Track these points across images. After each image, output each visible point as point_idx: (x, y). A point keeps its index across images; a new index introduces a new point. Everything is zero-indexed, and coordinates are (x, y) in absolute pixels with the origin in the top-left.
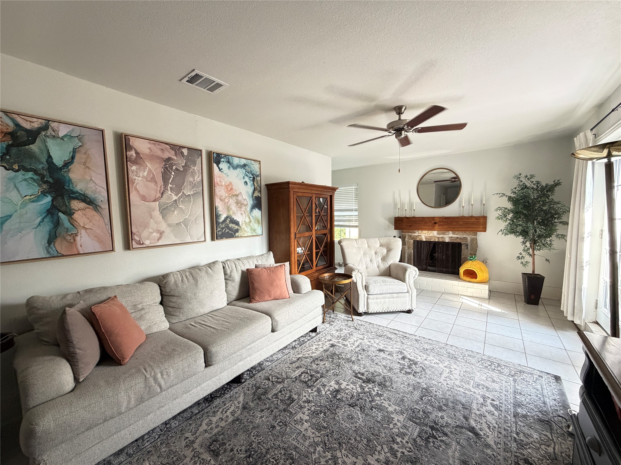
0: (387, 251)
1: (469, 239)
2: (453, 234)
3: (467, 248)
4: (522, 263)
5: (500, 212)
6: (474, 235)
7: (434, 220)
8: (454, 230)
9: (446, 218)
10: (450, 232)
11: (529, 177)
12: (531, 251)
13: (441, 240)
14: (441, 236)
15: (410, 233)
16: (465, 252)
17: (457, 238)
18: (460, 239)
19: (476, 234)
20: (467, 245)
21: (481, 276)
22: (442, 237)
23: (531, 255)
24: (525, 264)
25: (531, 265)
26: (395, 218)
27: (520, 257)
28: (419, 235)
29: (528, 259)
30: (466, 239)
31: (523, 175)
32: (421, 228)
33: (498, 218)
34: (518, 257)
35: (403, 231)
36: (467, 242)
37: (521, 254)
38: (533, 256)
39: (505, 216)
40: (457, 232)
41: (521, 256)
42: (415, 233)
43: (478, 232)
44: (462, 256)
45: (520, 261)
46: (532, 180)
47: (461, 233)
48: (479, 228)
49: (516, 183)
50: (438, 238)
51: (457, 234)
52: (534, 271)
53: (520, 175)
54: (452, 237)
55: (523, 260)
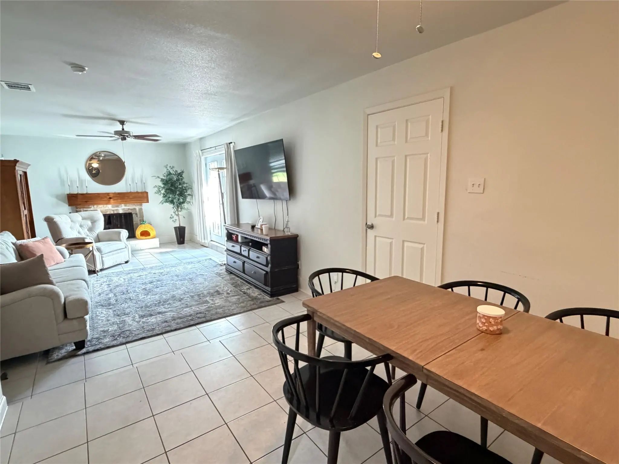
0: (92, 223)
1: (137, 209)
2: (125, 206)
3: (137, 216)
4: (173, 220)
5: (156, 189)
6: (141, 206)
7: (109, 196)
8: (126, 203)
9: (119, 194)
10: (123, 205)
11: (172, 167)
12: (177, 213)
14: (115, 209)
15: (85, 208)
17: (129, 209)
18: (131, 210)
21: (152, 233)
23: (177, 215)
25: (178, 221)
26: (68, 194)
27: (172, 217)
28: (95, 209)
29: (176, 217)
30: (135, 209)
32: (97, 203)
33: (156, 193)
34: (171, 217)
36: (136, 211)
37: (172, 215)
39: (160, 191)
40: (128, 205)
42: (90, 208)
43: (143, 204)
44: (134, 223)
46: (173, 169)
47: (131, 205)
48: (144, 200)
49: (165, 171)
50: (113, 210)
52: (180, 225)
53: (167, 165)
54: (124, 209)
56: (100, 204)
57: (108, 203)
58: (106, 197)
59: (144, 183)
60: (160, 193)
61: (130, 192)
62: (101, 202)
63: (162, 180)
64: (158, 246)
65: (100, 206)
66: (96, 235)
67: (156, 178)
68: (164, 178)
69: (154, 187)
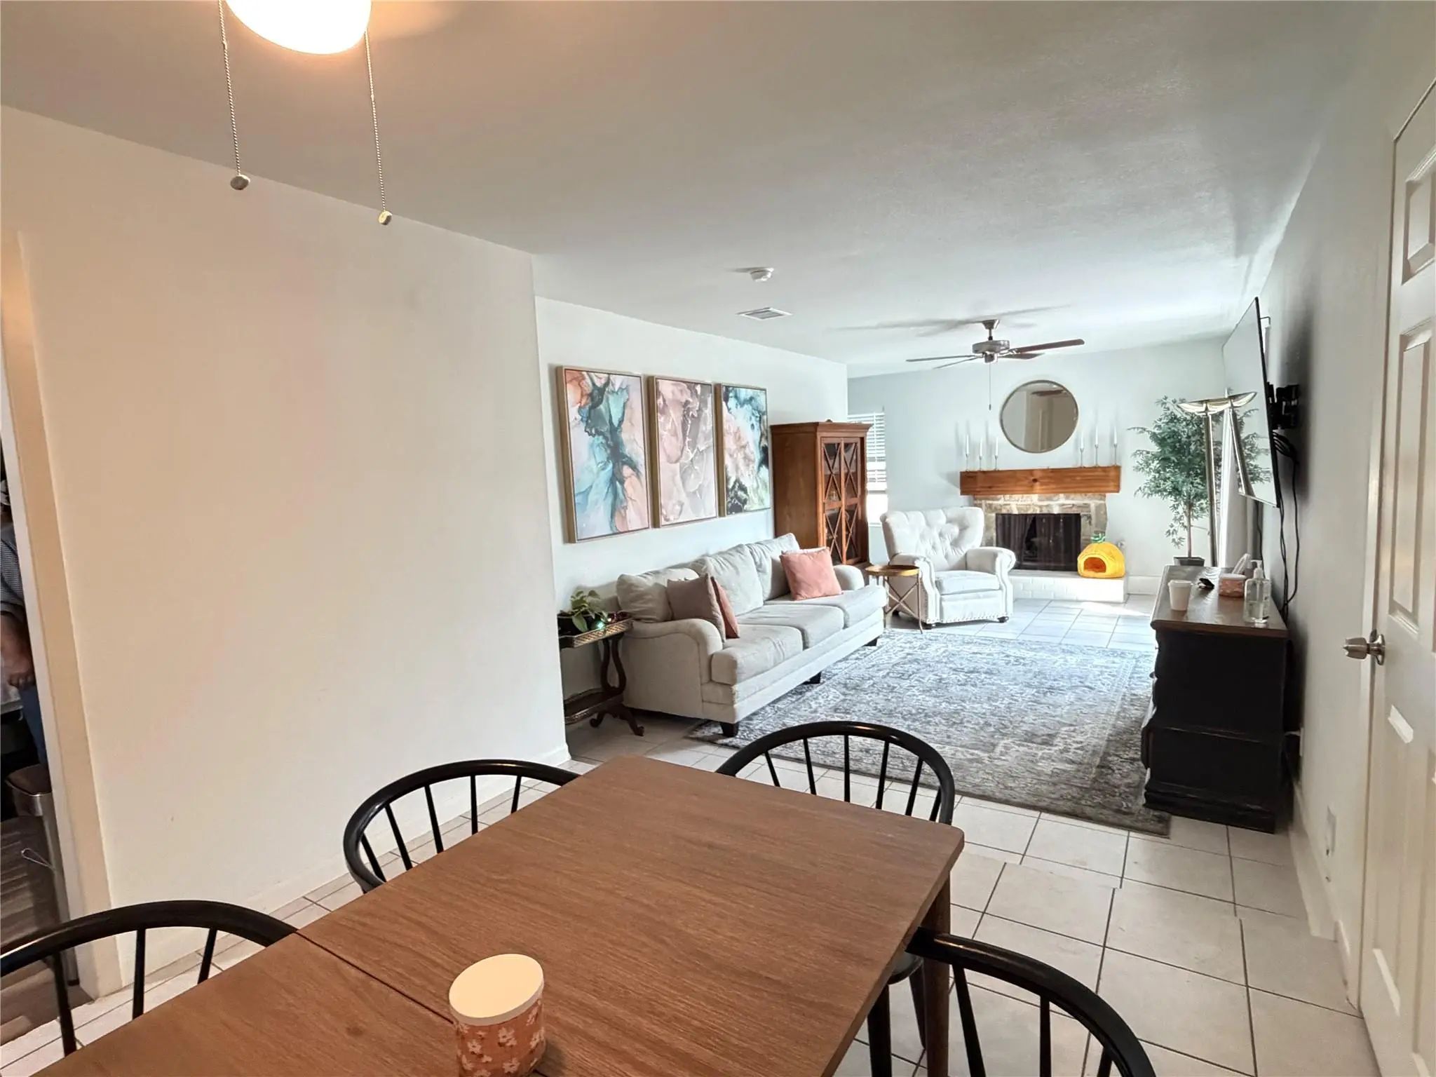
0: (961, 530)
1: (1093, 506)
2: (1067, 498)
3: (1090, 523)
4: (1174, 540)
5: (1140, 459)
6: (1101, 499)
7: (1032, 475)
8: (1067, 491)
9: (1054, 471)
10: (1062, 495)
11: (1178, 402)
12: (1185, 520)
13: (1045, 511)
14: (1045, 503)
15: (989, 499)
16: (1086, 529)
17: (1073, 505)
18: (1079, 507)
19: (1103, 498)
20: (1089, 517)
21: (1111, 567)
22: (1047, 506)
23: (1185, 527)
24: (1177, 543)
25: (1186, 542)
26: (962, 473)
27: (1171, 532)
28: (1005, 503)
29: (1183, 533)
30: (1087, 506)
31: (1170, 400)
33: (1137, 469)
34: (1169, 531)
35: (976, 496)
36: (1090, 512)
37: (1172, 526)
38: (1188, 528)
39: (1148, 465)
40: (1072, 496)
41: (1172, 530)
42: (998, 500)
43: (1107, 494)
44: (1082, 537)
45: (1171, 538)
47: (1079, 497)
48: (1108, 486)
49: (1161, 411)
50: (1041, 507)
51: (1073, 499)
52: (1190, 553)
53: (1166, 398)
54: (1063, 505)
55: (1175, 536)
56: (1012, 492)
57: (1030, 490)
58: (1026, 478)
59: (1115, 446)
60: (1148, 470)
61: (1081, 468)
62: (1018, 488)
63: (1154, 436)
64: (1121, 598)
65: (1016, 497)
66: (963, 554)
67: (1141, 432)
68: (1157, 432)
69: (1135, 454)
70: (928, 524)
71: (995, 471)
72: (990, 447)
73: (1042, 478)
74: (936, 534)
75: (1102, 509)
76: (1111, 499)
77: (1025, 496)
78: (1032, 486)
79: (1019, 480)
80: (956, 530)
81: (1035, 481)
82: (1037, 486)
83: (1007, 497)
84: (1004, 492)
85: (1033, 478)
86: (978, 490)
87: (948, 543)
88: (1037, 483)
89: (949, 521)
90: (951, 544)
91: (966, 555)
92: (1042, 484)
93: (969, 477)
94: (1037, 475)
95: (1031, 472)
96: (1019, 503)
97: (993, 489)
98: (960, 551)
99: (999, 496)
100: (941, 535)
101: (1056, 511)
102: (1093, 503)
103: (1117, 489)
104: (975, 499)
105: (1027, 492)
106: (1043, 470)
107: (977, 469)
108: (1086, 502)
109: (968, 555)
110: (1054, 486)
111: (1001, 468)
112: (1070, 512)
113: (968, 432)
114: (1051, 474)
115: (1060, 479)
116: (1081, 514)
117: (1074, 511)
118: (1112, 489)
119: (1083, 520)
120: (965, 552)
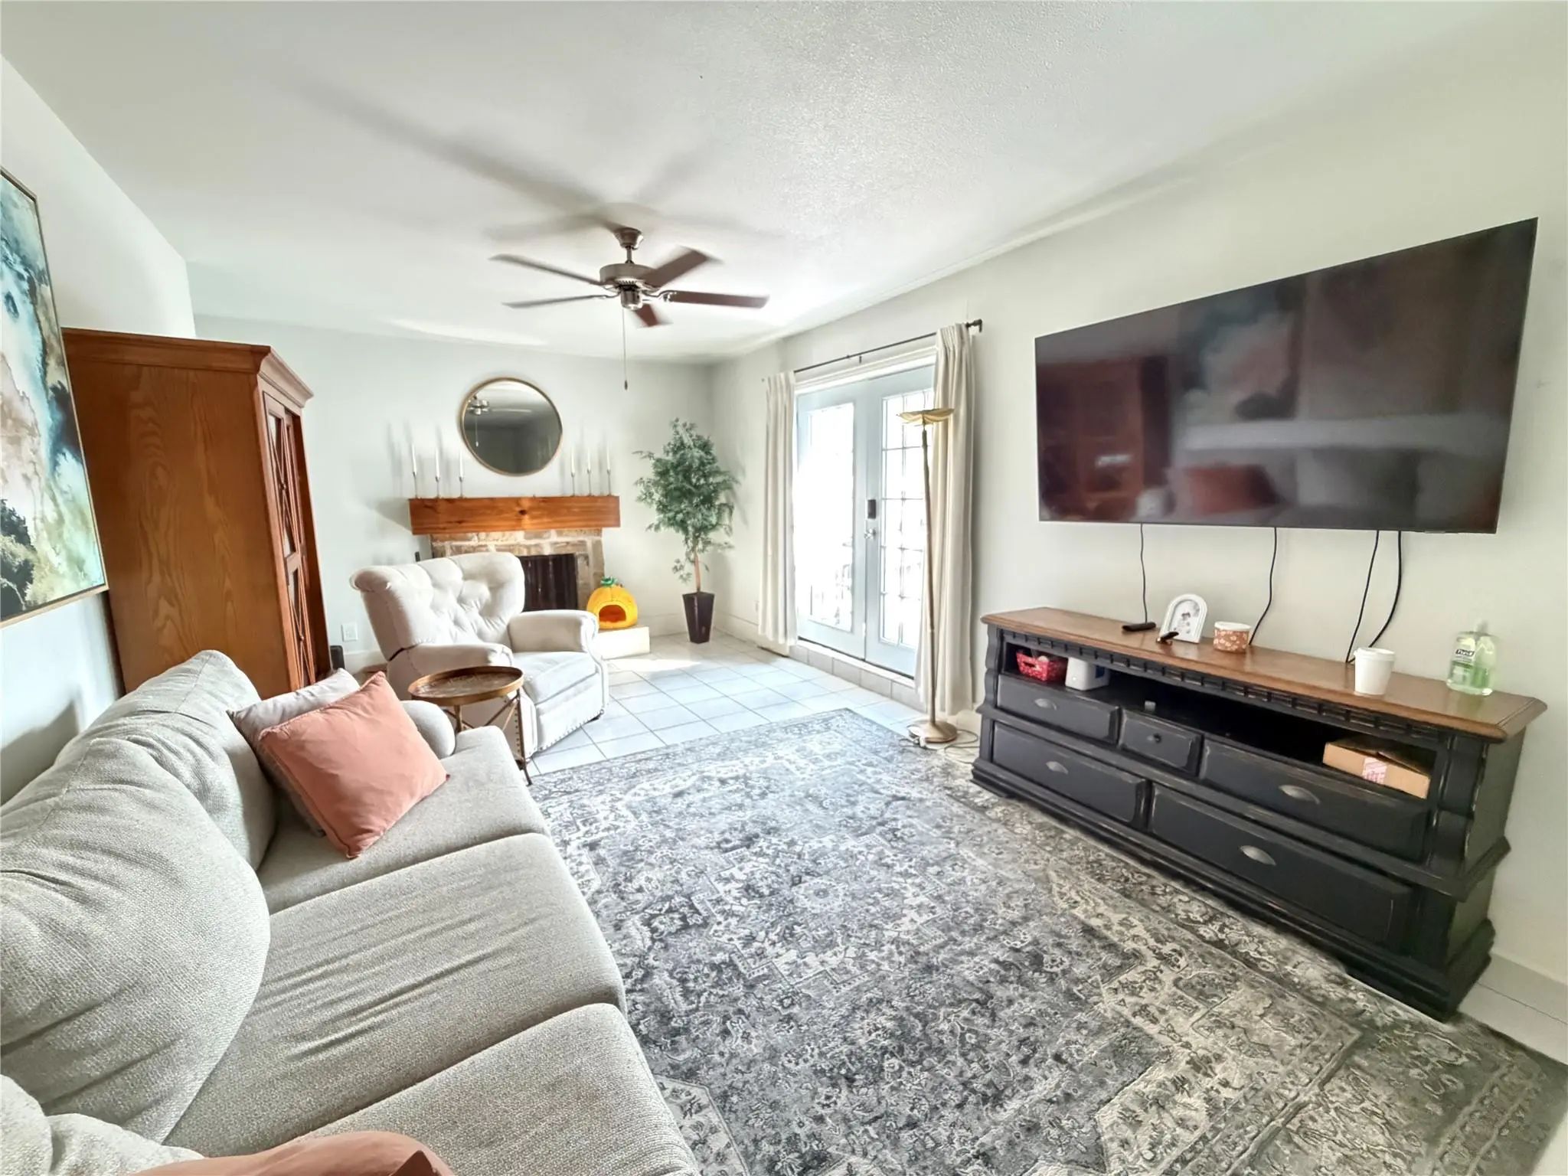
0: (491, 589)
1: (589, 544)
2: (560, 534)
3: (588, 564)
4: (681, 576)
5: (641, 488)
6: (597, 535)
7: (518, 505)
8: (561, 526)
9: (544, 500)
10: (553, 532)
11: (688, 426)
12: (692, 556)
13: (533, 553)
14: (533, 542)
15: (455, 539)
16: (584, 573)
17: (568, 543)
18: (574, 545)
19: (599, 533)
20: (586, 557)
21: (631, 613)
22: (536, 545)
24: (684, 579)
25: (693, 578)
26: (411, 500)
27: (678, 567)
28: (481, 543)
29: (689, 568)
30: (582, 543)
31: (680, 423)
32: (488, 527)
33: (640, 499)
34: (676, 568)
35: (435, 536)
36: (585, 550)
37: (678, 561)
38: (694, 562)
39: (651, 495)
40: (566, 532)
41: (678, 565)
42: (469, 540)
43: (604, 529)
44: (580, 582)
45: (678, 574)
46: (692, 432)
47: (575, 534)
48: (608, 519)
49: (668, 437)
50: (528, 547)
51: (567, 536)
52: (698, 589)
53: (677, 420)
54: (556, 543)
55: (682, 572)
56: (494, 529)
57: (514, 526)
58: (511, 509)
59: (608, 472)
60: (649, 501)
61: (573, 496)
62: (495, 523)
63: (659, 463)
64: (647, 649)
65: (493, 534)
66: (504, 625)
67: (643, 457)
68: (663, 457)
69: (636, 483)
70: (436, 585)
71: (461, 499)
72: (447, 466)
73: (532, 509)
74: (452, 599)
75: (598, 546)
76: (608, 535)
77: (507, 533)
78: (519, 520)
79: (501, 512)
80: (484, 590)
81: (523, 512)
82: (526, 518)
83: (483, 535)
84: (478, 529)
85: (518, 509)
86: (441, 526)
87: (475, 613)
88: (526, 517)
89: (468, 576)
90: (481, 614)
91: (508, 627)
92: (533, 518)
93: (426, 507)
94: (526, 505)
95: (517, 501)
96: (499, 543)
97: (464, 524)
98: (499, 622)
99: (470, 535)
100: (461, 600)
101: (547, 551)
102: (589, 540)
103: (617, 524)
104: (433, 540)
105: (513, 529)
106: (534, 499)
107: (432, 495)
108: (581, 538)
109: (514, 628)
110: (546, 520)
111: (468, 495)
112: (563, 552)
113: (410, 440)
114: (542, 504)
115: (552, 509)
116: (577, 553)
117: (569, 550)
118: (612, 522)
119: (580, 562)
120: (507, 621)
